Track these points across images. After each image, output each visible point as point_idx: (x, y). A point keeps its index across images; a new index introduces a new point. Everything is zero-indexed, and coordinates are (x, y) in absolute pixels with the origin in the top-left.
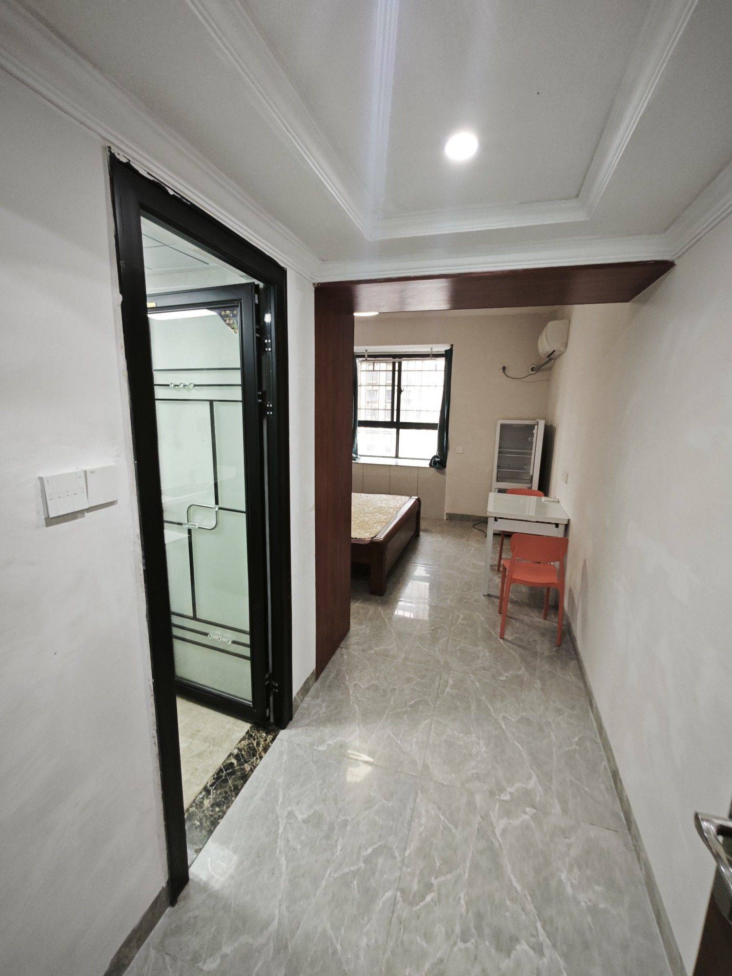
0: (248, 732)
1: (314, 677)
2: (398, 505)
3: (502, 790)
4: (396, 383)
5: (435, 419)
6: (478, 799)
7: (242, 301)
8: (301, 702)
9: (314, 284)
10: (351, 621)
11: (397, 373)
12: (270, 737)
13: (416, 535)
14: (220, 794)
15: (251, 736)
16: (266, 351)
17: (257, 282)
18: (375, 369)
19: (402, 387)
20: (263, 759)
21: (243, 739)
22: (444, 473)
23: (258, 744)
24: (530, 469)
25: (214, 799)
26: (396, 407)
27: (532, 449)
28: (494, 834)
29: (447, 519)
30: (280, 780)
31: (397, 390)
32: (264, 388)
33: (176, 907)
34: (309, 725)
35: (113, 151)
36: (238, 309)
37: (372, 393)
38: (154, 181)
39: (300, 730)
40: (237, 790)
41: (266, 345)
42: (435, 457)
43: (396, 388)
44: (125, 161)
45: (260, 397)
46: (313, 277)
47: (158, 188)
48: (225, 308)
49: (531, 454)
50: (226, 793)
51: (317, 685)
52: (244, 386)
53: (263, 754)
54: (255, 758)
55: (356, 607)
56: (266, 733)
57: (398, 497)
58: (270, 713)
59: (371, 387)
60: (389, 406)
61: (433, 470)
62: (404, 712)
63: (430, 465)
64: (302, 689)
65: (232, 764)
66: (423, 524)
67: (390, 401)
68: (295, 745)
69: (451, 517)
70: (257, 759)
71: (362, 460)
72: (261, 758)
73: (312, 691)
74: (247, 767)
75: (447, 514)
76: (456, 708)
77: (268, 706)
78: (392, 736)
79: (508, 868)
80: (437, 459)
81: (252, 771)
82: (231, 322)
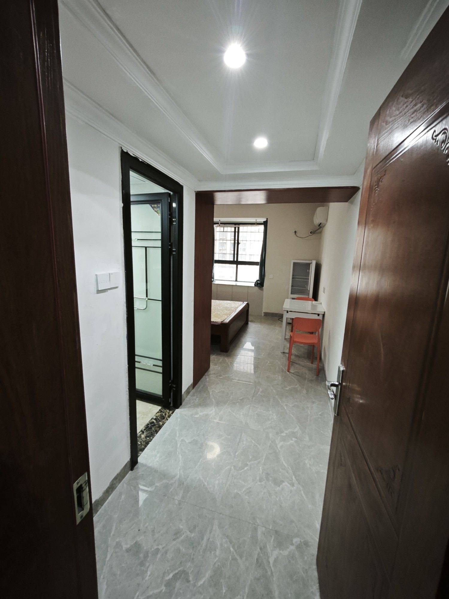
0: (160, 410)
1: (192, 386)
2: (236, 306)
3: (282, 432)
4: (236, 239)
5: (258, 259)
6: (271, 435)
7: (163, 201)
8: (186, 397)
9: (195, 191)
10: (211, 363)
11: (237, 233)
12: (171, 412)
13: (246, 324)
14: (149, 433)
15: (162, 411)
16: (173, 224)
17: (169, 192)
18: (224, 231)
19: (240, 241)
20: (168, 421)
21: (158, 412)
22: (262, 290)
23: (165, 414)
24: (308, 287)
25: (147, 435)
26: (236, 253)
27: (309, 277)
28: (277, 447)
29: (264, 316)
30: (177, 428)
31: (236, 243)
32: (172, 242)
33: (133, 471)
34: (190, 407)
35: (122, 148)
36: (161, 204)
37: (223, 244)
38: (135, 157)
39: (186, 409)
40: (157, 432)
41: (173, 221)
42: (257, 281)
43: (236, 242)
44: (126, 151)
45: (170, 245)
46: (195, 188)
47: (136, 159)
48: (154, 204)
49: (309, 279)
50: (152, 432)
51: (194, 390)
52: (162, 240)
53: (168, 418)
54: (164, 420)
55: (213, 357)
56: (169, 410)
57: (237, 302)
58: (171, 400)
59: (222, 241)
60: (233, 252)
61: (256, 287)
62: (237, 402)
63: (255, 285)
64: (186, 391)
65: (153, 422)
66: (250, 318)
67: (233, 249)
68: (184, 415)
69: (266, 314)
70: (165, 420)
71: (216, 282)
72: (167, 420)
73: (191, 393)
74: (161, 423)
75: (264, 313)
76: (263, 401)
77: (170, 397)
78: (231, 411)
79: (282, 459)
80: (259, 282)
81: (163, 424)
82: (157, 210)
